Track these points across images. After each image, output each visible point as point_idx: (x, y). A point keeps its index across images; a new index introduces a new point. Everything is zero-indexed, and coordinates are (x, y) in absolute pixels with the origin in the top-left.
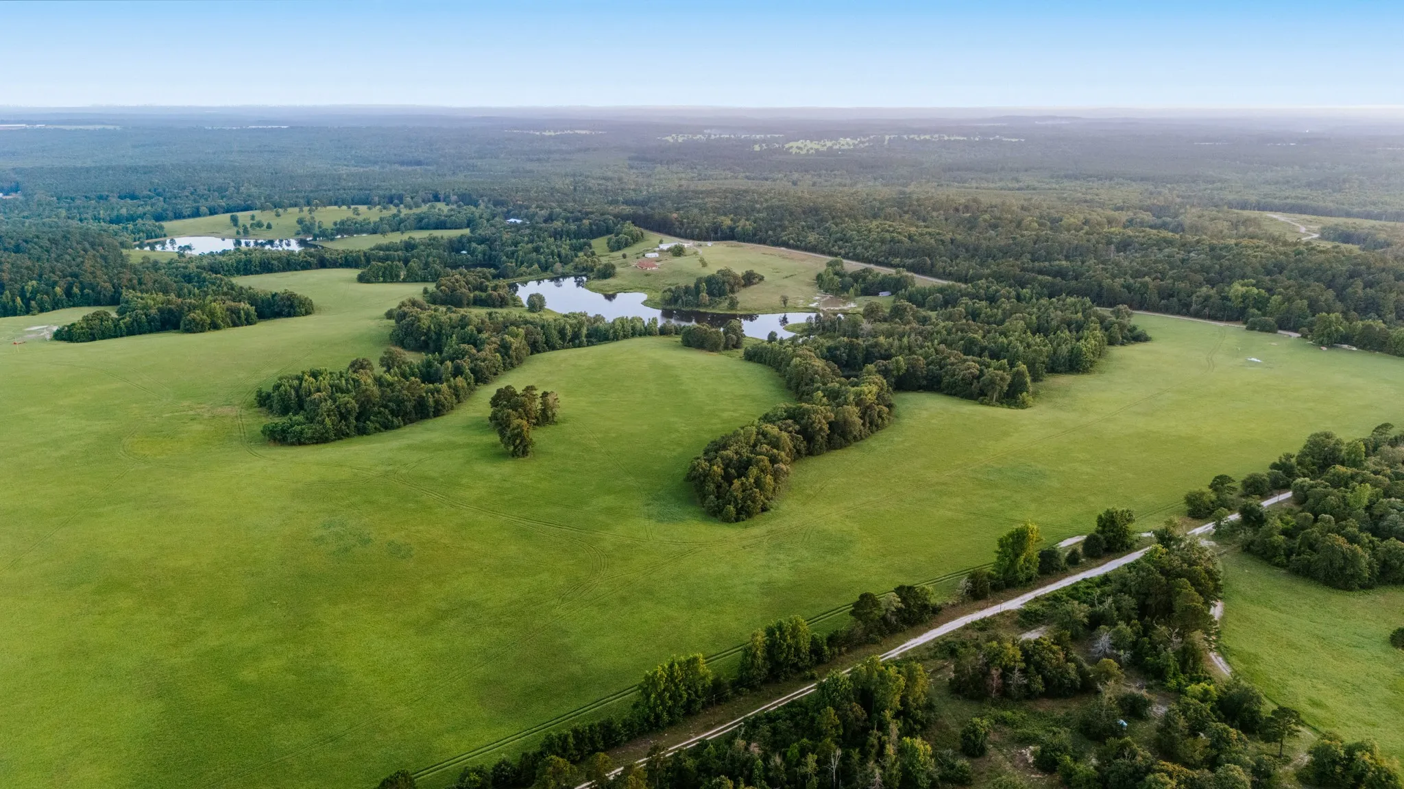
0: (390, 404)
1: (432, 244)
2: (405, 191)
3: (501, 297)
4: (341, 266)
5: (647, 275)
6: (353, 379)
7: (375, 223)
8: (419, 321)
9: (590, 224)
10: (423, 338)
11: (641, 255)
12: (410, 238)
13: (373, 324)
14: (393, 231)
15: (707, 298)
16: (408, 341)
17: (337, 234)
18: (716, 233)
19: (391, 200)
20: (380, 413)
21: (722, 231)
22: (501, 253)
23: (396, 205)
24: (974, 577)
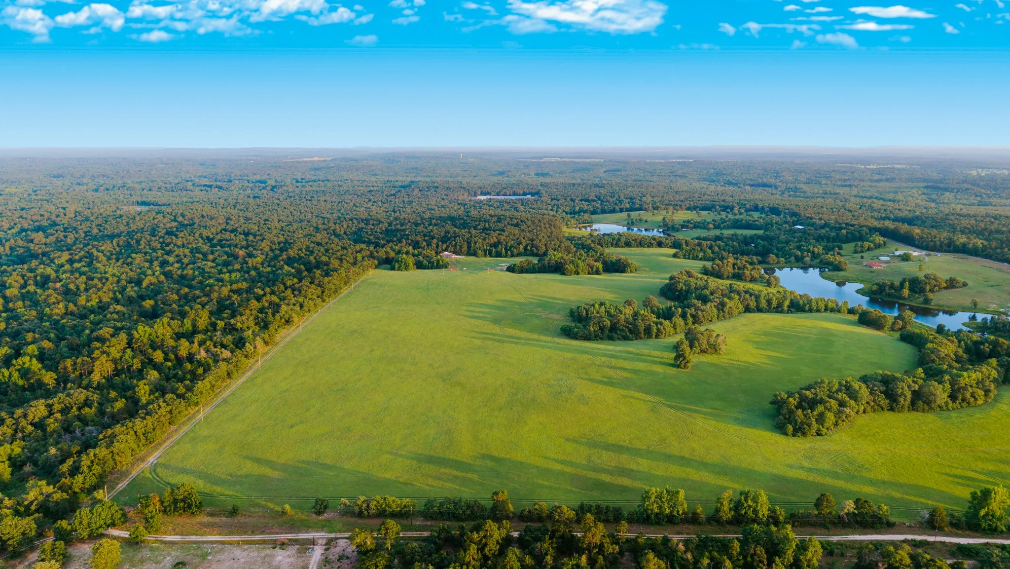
0: (630, 326)
1: (733, 238)
2: (739, 204)
3: (751, 276)
4: (668, 246)
5: (871, 272)
7: (707, 222)
9: (847, 233)
11: (875, 257)
12: (722, 233)
14: (715, 228)
15: (907, 293)
17: (682, 228)
19: (726, 209)
20: (623, 330)
21: (954, 246)
23: (727, 212)
24: (933, 513)
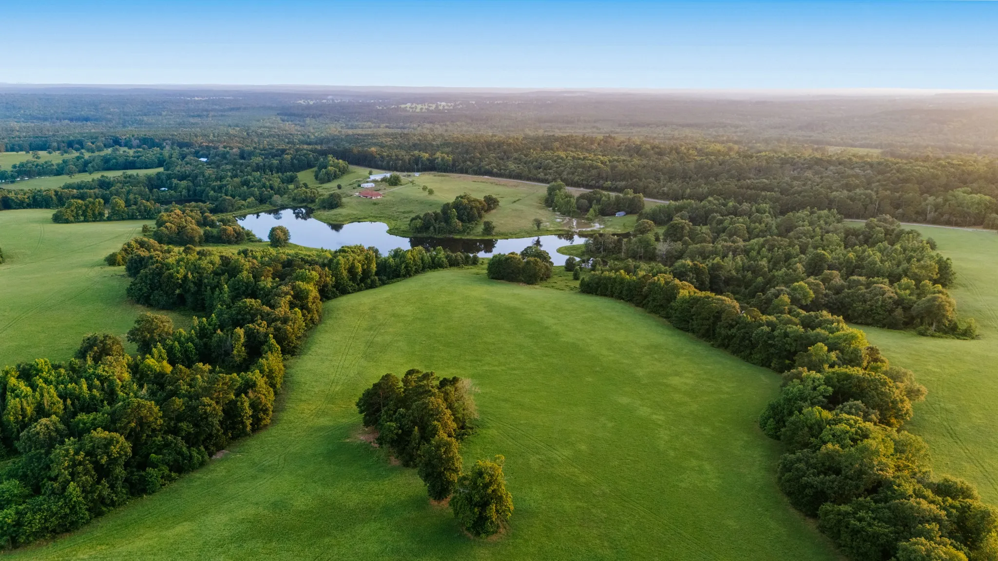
0: (183, 425)
1: (129, 182)
2: (84, 137)
3: (236, 232)
4: (29, 206)
5: (375, 204)
6: (99, 377)
7: (58, 165)
8: (168, 269)
9: (291, 158)
10: (177, 291)
11: (356, 185)
12: (102, 176)
13: (94, 273)
14: (80, 172)
15: (460, 224)
16: (156, 295)
17: (18, 177)
18: (417, 165)
19: (70, 145)
20: (167, 445)
21: (422, 163)
22: (208, 188)
23: (77, 150)
